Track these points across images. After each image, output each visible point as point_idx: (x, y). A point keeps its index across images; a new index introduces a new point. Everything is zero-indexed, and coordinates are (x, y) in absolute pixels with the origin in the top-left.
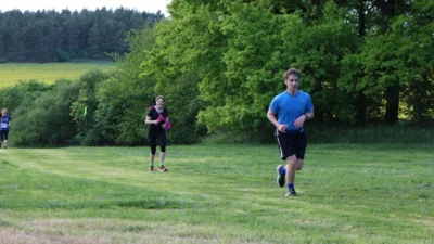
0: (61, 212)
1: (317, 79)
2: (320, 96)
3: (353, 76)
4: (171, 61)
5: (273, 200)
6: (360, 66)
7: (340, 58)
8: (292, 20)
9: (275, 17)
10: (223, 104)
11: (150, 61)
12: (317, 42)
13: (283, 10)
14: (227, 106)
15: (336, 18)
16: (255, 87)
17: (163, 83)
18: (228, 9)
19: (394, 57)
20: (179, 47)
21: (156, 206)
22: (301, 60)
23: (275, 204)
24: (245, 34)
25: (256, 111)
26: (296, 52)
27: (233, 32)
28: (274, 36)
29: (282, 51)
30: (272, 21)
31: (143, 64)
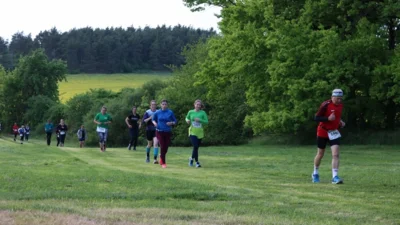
0: (122, 202)
1: (351, 88)
2: (354, 103)
3: (384, 85)
4: (222, 71)
5: (310, 194)
6: (390, 76)
7: (372, 69)
8: (329, 35)
9: (313, 32)
10: (267, 110)
11: (202, 73)
12: (351, 55)
13: (321, 26)
14: (270, 112)
15: (369, 34)
16: (295, 95)
17: (214, 90)
18: (272, 26)
20: (229, 59)
21: (206, 198)
22: (337, 71)
23: (312, 198)
24: (286, 48)
25: (297, 115)
26: (332, 63)
27: (276, 46)
28: (313, 50)
29: (320, 63)
30: (311, 36)
31: (197, 74)
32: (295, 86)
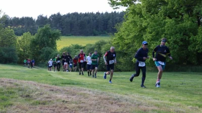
1: (180, 46)
3: (194, 45)
4: (125, 37)
7: (189, 38)
8: (169, 21)
9: (164, 20)
11: (117, 38)
12: (180, 31)
13: (167, 18)
17: (122, 46)
18: (145, 17)
20: (128, 32)
22: (173, 38)
24: (151, 27)
26: (171, 34)
27: (147, 26)
28: (163, 28)
29: (165, 34)
30: (163, 22)
31: (114, 38)
32: (155, 45)
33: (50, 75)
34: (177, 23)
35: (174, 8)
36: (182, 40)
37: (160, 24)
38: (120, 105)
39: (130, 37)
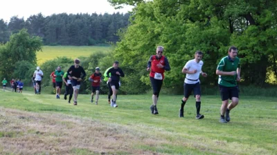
4: (131, 47)
7: (218, 48)
8: (192, 27)
9: (184, 25)
11: (119, 48)
12: (206, 39)
13: (189, 21)
17: (127, 59)
18: (158, 20)
19: (246, 48)
20: (135, 40)
24: (167, 34)
25: (172, 76)
26: (194, 44)
27: (161, 32)
28: (183, 35)
29: (186, 44)
30: (182, 27)
31: (116, 49)
32: (171, 58)
33: (25, 99)
34: (202, 28)
35: (198, 8)
36: (208, 52)
37: (178, 30)
38: (117, 138)
39: (138, 47)
